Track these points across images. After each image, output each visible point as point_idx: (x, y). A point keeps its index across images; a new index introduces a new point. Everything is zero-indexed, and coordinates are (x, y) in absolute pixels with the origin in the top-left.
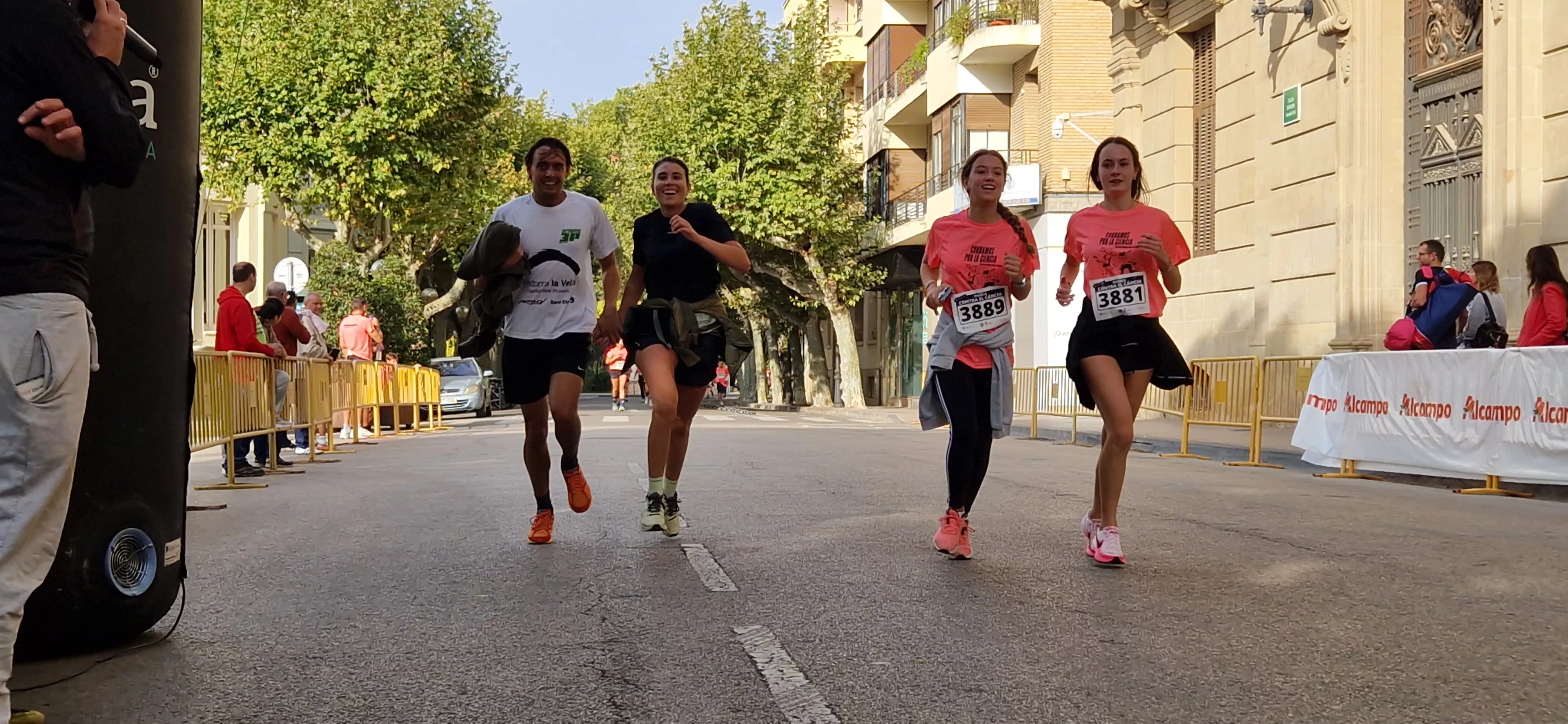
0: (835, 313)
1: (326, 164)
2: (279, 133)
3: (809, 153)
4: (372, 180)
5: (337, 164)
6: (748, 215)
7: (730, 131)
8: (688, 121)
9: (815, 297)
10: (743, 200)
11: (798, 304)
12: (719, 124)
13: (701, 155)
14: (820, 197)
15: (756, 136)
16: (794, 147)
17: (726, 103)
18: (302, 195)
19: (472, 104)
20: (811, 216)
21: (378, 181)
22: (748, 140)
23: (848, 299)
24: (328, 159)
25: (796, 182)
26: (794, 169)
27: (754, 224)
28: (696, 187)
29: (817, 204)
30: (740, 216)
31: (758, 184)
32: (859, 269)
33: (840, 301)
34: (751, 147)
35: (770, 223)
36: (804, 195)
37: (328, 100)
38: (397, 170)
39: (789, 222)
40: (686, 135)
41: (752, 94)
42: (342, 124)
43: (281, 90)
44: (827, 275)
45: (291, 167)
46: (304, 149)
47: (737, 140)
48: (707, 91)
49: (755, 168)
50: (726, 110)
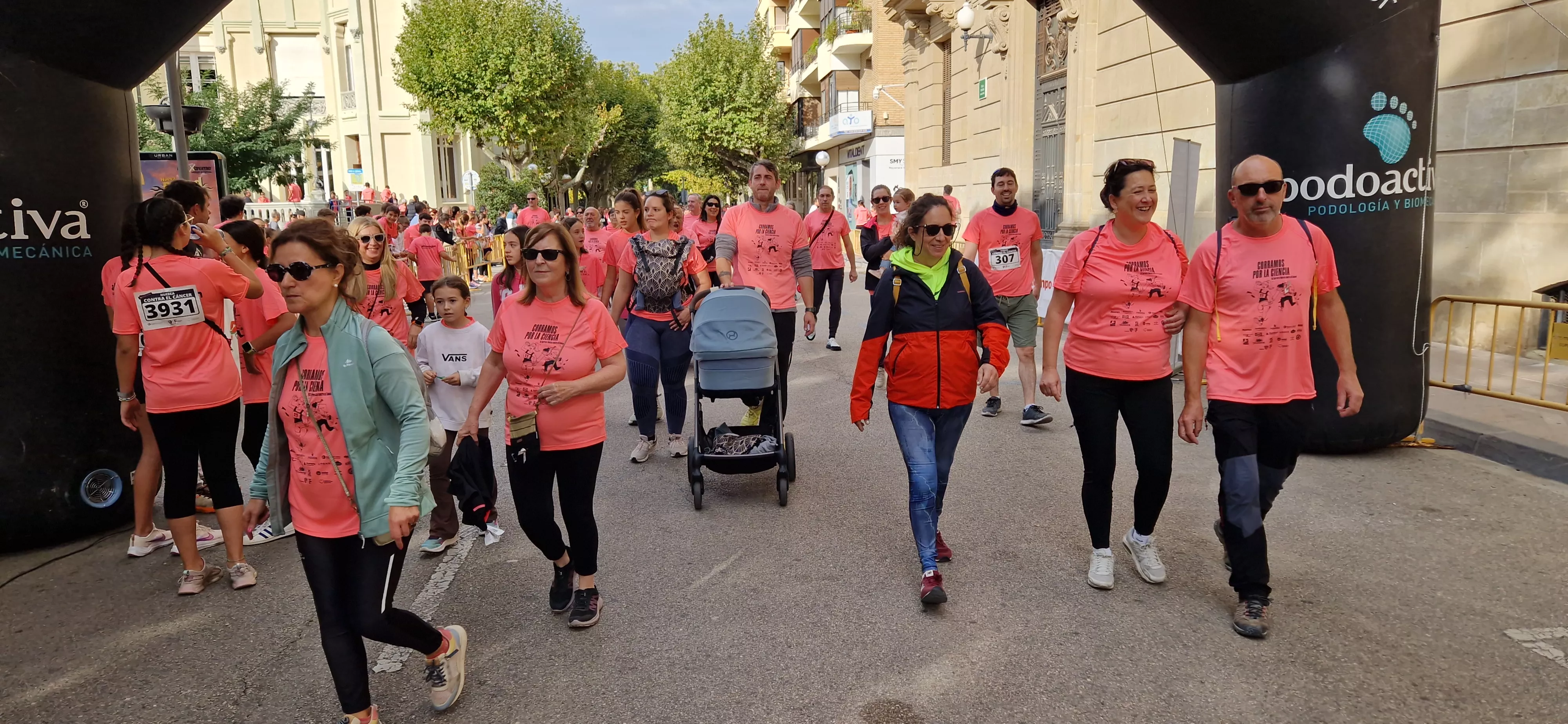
1: (492, 116)
2: (466, 99)
3: (757, 102)
4: (517, 124)
5: (498, 116)
6: (726, 138)
7: (714, 91)
8: (692, 86)
10: (723, 128)
12: (709, 87)
13: (700, 103)
14: (763, 126)
15: (728, 94)
16: (749, 99)
17: (712, 76)
20: (759, 136)
21: (520, 125)
22: (724, 96)
25: (750, 118)
26: (749, 111)
27: (729, 141)
28: (697, 122)
29: (762, 130)
30: (722, 137)
31: (730, 120)
32: (786, 163)
34: (726, 99)
35: (738, 141)
36: (755, 125)
37: (490, 81)
39: (748, 140)
40: (692, 93)
41: (725, 70)
42: (499, 94)
47: (718, 96)
48: (702, 69)
49: (728, 111)
50: (712, 80)
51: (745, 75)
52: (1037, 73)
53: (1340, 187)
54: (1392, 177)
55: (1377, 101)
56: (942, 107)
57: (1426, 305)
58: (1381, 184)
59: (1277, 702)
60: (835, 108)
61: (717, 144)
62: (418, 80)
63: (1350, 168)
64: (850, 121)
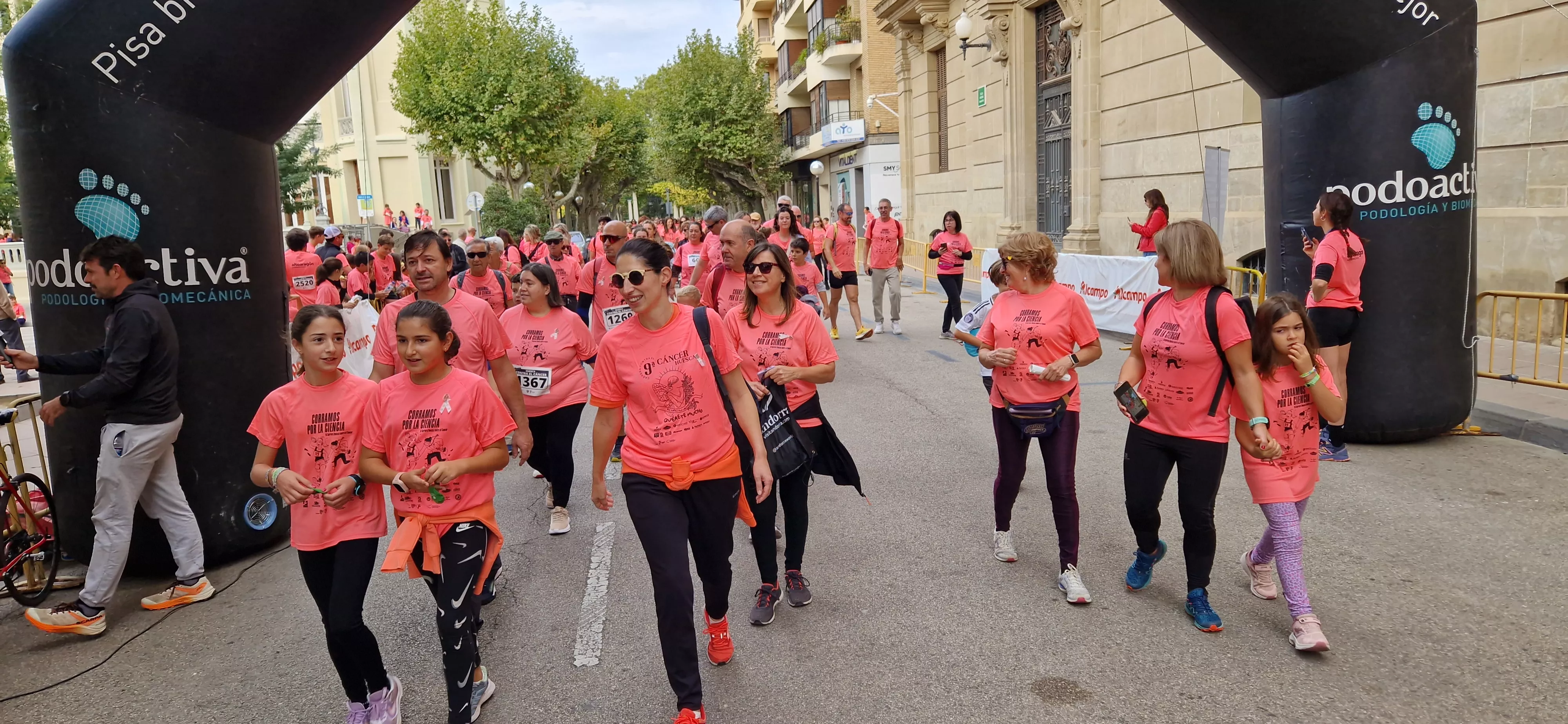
0: (767, 197)
3: (747, 115)
4: (517, 145)
5: (497, 137)
6: (718, 150)
7: (705, 105)
8: (683, 101)
10: (714, 141)
12: (699, 101)
13: (692, 118)
14: (755, 138)
15: (719, 107)
16: (739, 111)
17: (703, 90)
19: (566, 100)
20: (750, 148)
22: (715, 109)
23: (773, 190)
25: (741, 130)
26: (740, 124)
27: (721, 154)
29: (753, 142)
30: (713, 150)
31: (722, 133)
32: (778, 173)
33: (769, 191)
34: (717, 113)
35: (729, 153)
36: (746, 137)
39: (739, 152)
40: (683, 108)
41: (715, 84)
47: (709, 109)
48: (692, 84)
49: (720, 124)
50: (702, 94)
51: (735, 88)
52: (1038, 80)
53: (1390, 192)
54: (1440, 181)
55: (1423, 111)
56: (937, 115)
57: (1474, 299)
58: (1430, 188)
59: (1406, 668)
60: (826, 118)
61: (710, 157)
62: (416, 104)
63: (1399, 174)
64: (842, 129)
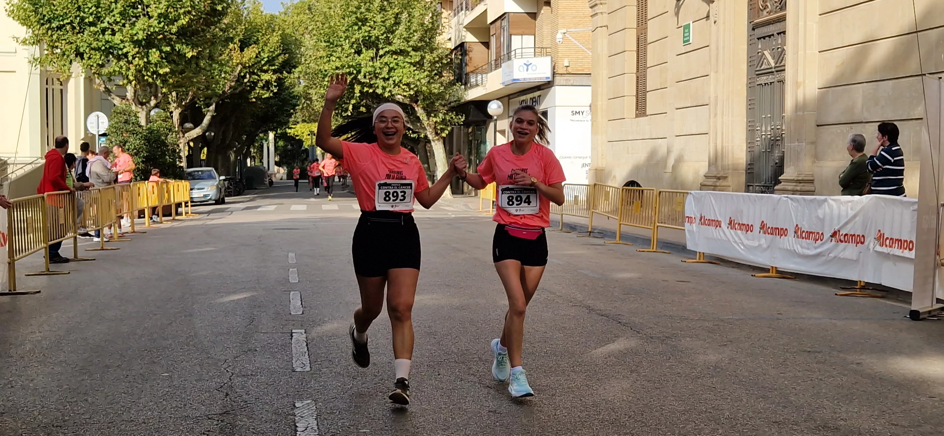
0: (434, 141)
1: (120, 52)
2: (90, 34)
3: (417, 45)
4: (149, 62)
5: (127, 53)
6: (380, 83)
7: (369, 32)
8: (343, 25)
9: (421, 131)
10: (377, 73)
11: (412, 136)
12: (363, 27)
14: (424, 72)
15: (385, 35)
16: (408, 42)
17: (366, 15)
18: (105, 71)
19: (210, 15)
20: (418, 83)
21: (152, 64)
22: (380, 37)
23: (441, 132)
24: (121, 49)
25: (409, 63)
26: (408, 55)
27: (384, 88)
28: (348, 65)
29: (422, 76)
30: (376, 83)
31: (386, 63)
32: (448, 114)
33: (437, 134)
34: (382, 41)
35: (394, 88)
36: (414, 71)
37: (120, 13)
38: (164, 56)
39: (405, 87)
40: (343, 34)
41: (382, 9)
42: (129, 28)
43: (92, 7)
44: (429, 119)
45: (99, 54)
46: (106, 44)
47: (374, 37)
48: (355, 7)
49: (384, 55)
50: (366, 19)
60: (507, 54)
62: (36, 11)
64: (525, 67)
